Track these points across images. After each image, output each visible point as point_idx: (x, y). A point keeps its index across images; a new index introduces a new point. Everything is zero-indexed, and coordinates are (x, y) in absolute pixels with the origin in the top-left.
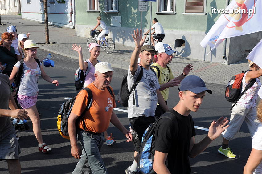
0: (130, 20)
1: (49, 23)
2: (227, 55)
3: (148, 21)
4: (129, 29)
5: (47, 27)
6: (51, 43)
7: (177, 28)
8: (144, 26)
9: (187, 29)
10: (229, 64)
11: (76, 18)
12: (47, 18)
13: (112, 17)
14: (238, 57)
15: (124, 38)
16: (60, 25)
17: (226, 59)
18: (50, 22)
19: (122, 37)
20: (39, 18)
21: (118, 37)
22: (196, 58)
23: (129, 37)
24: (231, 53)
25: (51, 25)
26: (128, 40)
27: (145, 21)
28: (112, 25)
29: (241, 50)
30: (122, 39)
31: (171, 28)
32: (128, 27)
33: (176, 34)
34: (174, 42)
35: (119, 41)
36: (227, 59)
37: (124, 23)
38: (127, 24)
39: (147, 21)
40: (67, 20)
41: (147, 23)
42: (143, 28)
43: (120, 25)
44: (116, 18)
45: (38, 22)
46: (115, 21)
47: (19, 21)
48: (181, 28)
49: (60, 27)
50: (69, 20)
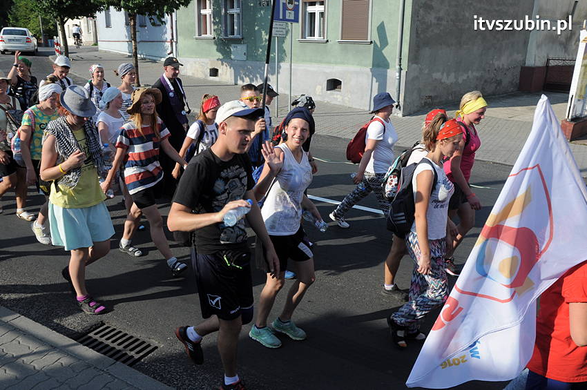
0: (261, 50)
1: (139, 56)
2: (402, 103)
3: (287, 52)
4: (258, 63)
5: (137, 62)
6: (142, 85)
7: (329, 63)
8: (281, 60)
9: (344, 64)
10: (404, 116)
11: (178, 48)
12: (136, 48)
13: (233, 45)
14: (417, 106)
15: (251, 76)
16: (154, 58)
17: (400, 109)
18: (141, 55)
19: (248, 76)
20: (123, 48)
21: (242, 75)
22: (358, 107)
23: (258, 76)
24: (407, 100)
25: (142, 59)
26: (257, 79)
27: (282, 51)
28: (232, 57)
29: (420, 95)
30: (248, 78)
31: (320, 62)
32: (257, 61)
33: (328, 71)
34: (326, 82)
35: (243, 81)
36: (402, 108)
37: (250, 55)
38: (256, 56)
39: (285, 51)
40: (166, 50)
41: (285, 54)
42: (279, 62)
43: (244, 58)
44: (239, 47)
45: (124, 55)
46: (238, 51)
47: (95, 53)
48: (336, 63)
49: (154, 61)
50: (169, 52)
